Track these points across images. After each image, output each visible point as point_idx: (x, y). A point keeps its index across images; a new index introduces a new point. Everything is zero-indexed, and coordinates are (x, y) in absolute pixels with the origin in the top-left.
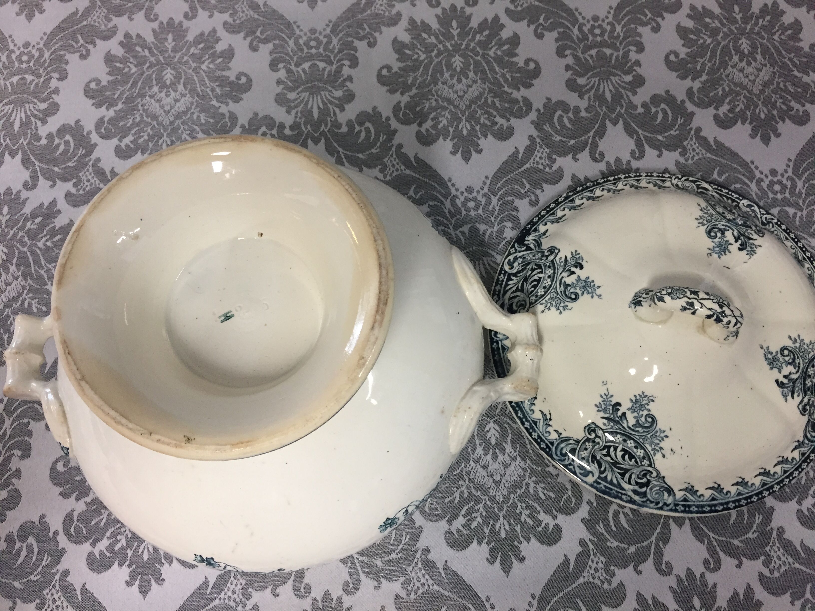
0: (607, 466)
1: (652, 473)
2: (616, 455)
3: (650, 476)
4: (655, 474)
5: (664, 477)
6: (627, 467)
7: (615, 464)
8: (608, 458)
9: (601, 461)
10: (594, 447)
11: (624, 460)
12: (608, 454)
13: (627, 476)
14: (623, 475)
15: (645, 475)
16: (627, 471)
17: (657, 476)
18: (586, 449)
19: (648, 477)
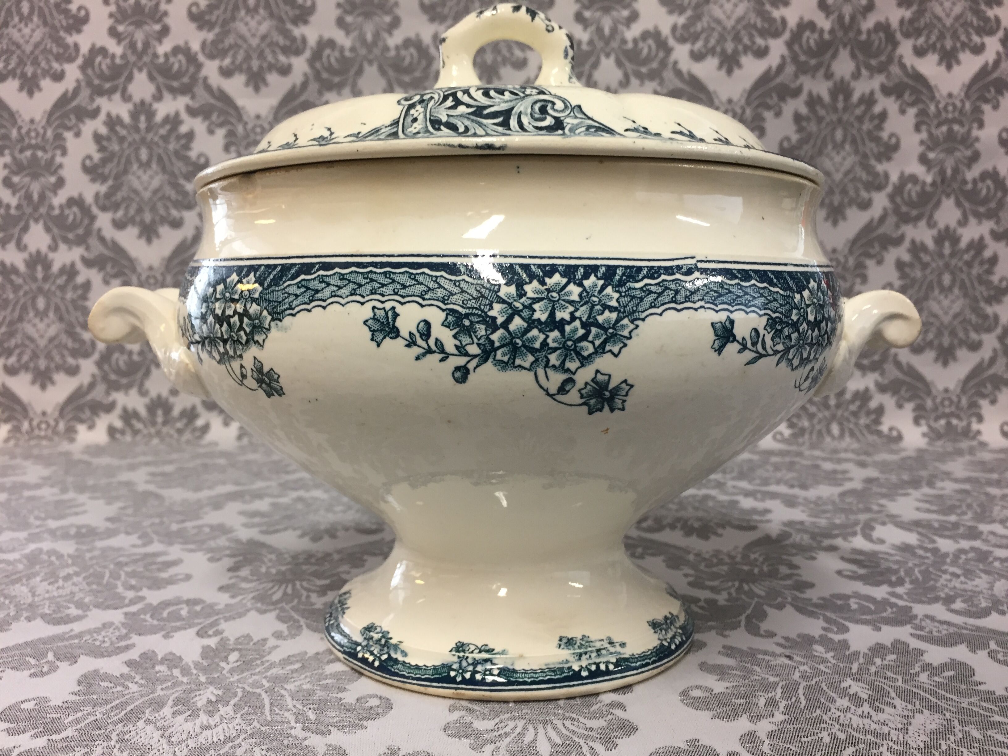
0: (467, 123)
1: (553, 104)
2: (472, 98)
3: (553, 108)
4: (559, 105)
5: (579, 107)
6: (504, 107)
7: (479, 112)
8: (462, 109)
9: (452, 120)
10: (426, 108)
11: (491, 98)
12: (458, 103)
13: (513, 123)
14: (505, 124)
15: (543, 110)
16: (507, 114)
17: (566, 107)
18: (415, 120)
19: (550, 111)
